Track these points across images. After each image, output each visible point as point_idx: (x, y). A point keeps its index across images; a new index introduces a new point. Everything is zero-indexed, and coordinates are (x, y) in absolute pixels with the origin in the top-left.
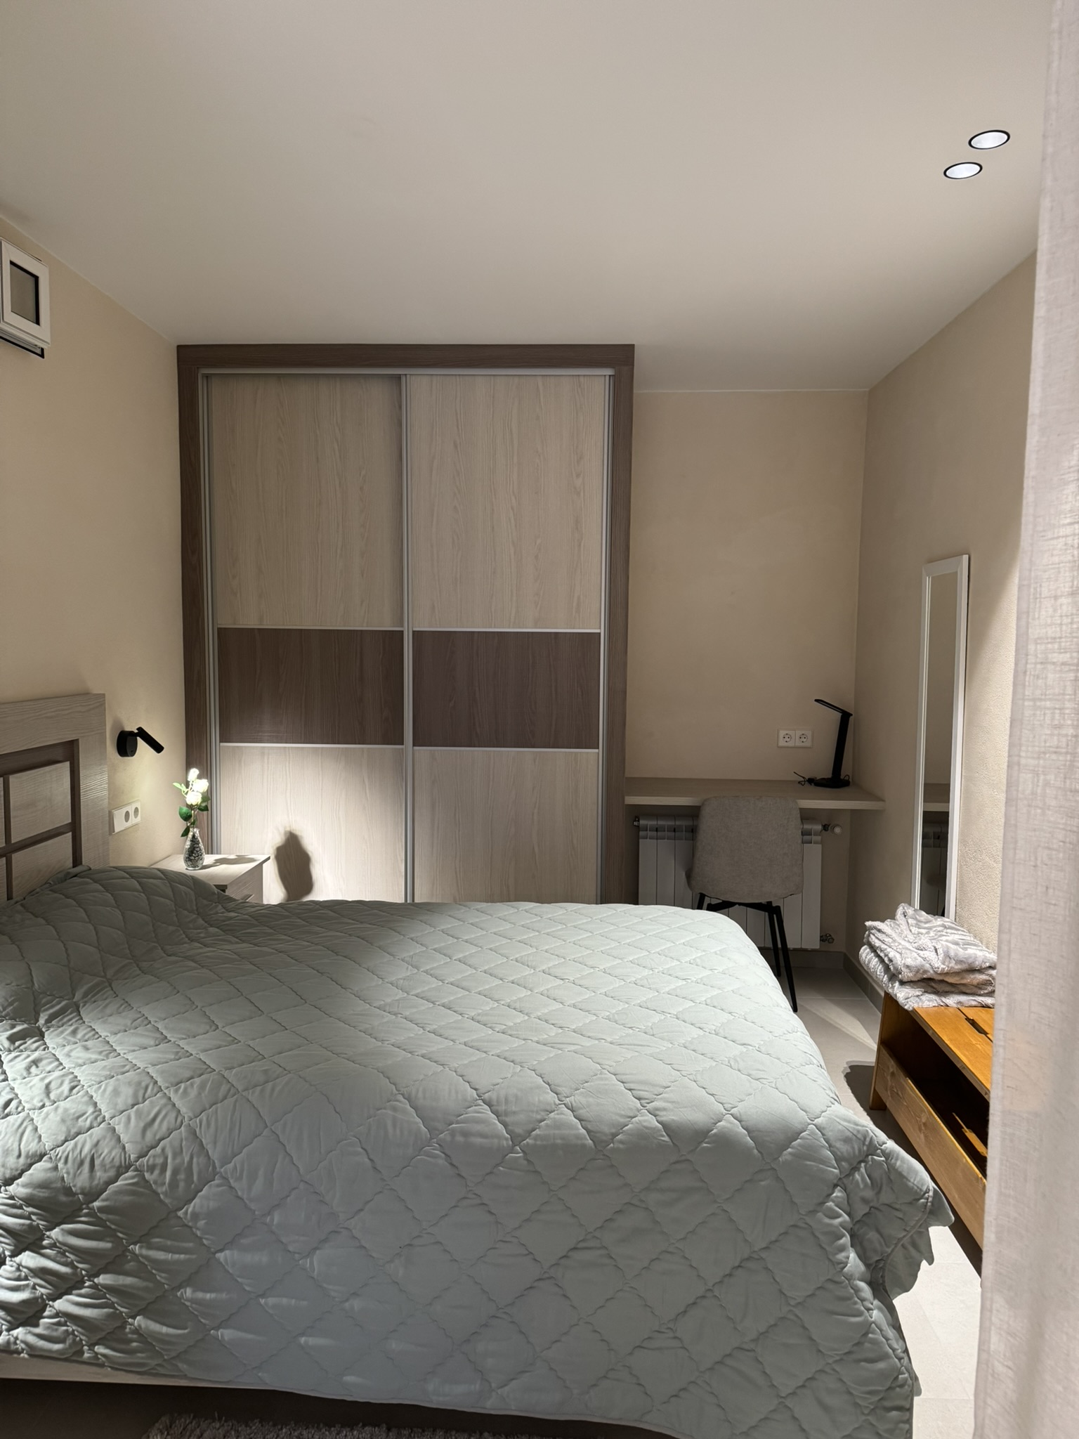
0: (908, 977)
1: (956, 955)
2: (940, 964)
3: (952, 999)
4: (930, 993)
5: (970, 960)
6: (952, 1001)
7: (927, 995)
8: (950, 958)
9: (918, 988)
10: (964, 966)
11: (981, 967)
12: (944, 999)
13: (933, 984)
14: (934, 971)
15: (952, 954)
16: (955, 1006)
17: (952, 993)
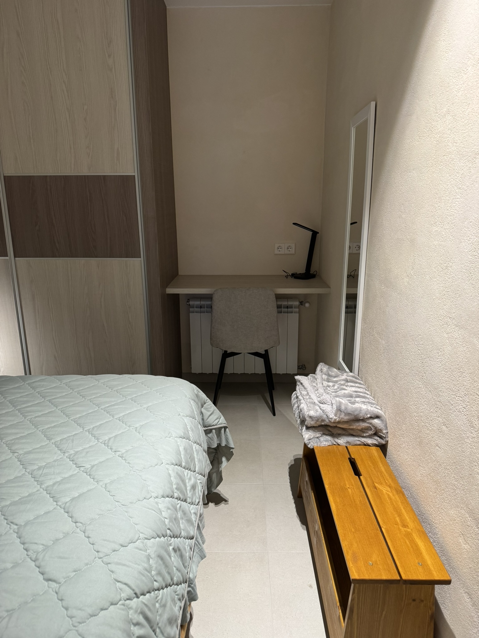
0: (311, 424)
1: (346, 408)
2: (333, 415)
3: (342, 440)
4: (326, 435)
5: (356, 413)
6: (342, 441)
7: (325, 436)
8: (341, 411)
9: (318, 431)
10: (352, 417)
11: (364, 417)
12: (337, 440)
13: (329, 429)
14: (329, 421)
15: (343, 407)
16: (345, 445)
17: (344, 435)
